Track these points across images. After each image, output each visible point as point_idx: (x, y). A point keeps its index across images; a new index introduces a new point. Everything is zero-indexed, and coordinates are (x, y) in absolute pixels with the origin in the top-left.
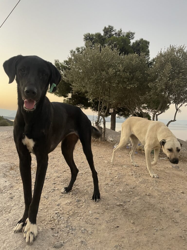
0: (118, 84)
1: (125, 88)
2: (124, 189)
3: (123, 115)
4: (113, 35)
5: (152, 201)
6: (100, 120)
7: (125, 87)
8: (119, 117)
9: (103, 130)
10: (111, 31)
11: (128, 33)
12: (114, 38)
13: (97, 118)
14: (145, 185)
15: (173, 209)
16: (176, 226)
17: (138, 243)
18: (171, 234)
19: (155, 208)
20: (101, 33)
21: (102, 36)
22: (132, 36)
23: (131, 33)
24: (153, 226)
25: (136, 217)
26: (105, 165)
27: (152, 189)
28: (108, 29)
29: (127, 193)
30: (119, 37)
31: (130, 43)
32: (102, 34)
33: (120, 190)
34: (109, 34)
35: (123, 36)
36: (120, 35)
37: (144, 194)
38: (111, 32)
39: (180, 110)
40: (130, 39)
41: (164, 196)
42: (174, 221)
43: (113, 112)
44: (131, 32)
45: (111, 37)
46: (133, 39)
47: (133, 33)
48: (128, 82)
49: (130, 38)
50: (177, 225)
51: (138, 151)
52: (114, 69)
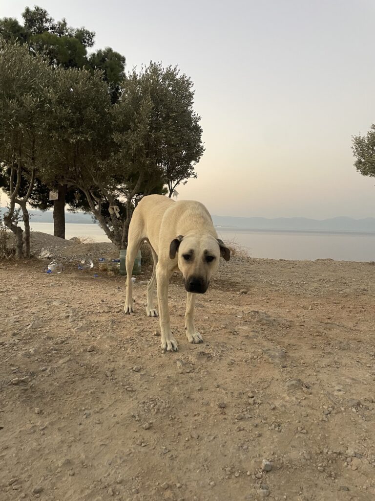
0: (50, 130)
1: (66, 141)
2: (40, 348)
3: (81, 206)
4: (48, 29)
5: (95, 359)
6: (15, 213)
7: (64, 138)
8: (74, 210)
9: (24, 236)
10: (41, 20)
11: (81, 31)
12: (50, 36)
13: (8, 207)
14: (89, 333)
15: (130, 368)
16: (130, 397)
17: (39, 451)
18: (115, 416)
19: (96, 373)
20: (17, 20)
21: (20, 28)
22: (88, 40)
23: (87, 33)
24: (83, 408)
25: (50, 398)
26: (9, 306)
27: (101, 338)
28: (34, 13)
29: (44, 354)
30: (60, 35)
31: (85, 53)
32: (22, 22)
33: (30, 350)
34: (37, 26)
35: (71, 36)
36: (63, 33)
37: (82, 350)
38: (42, 22)
39: (176, 192)
40: (85, 46)
41: (121, 347)
42: (128, 389)
43: (57, 198)
44: (87, 31)
45: (41, 33)
46: (91, 45)
47: (92, 34)
48: (71, 127)
49: (85, 42)
50: (132, 395)
51: (100, 272)
52: (37, 96)
